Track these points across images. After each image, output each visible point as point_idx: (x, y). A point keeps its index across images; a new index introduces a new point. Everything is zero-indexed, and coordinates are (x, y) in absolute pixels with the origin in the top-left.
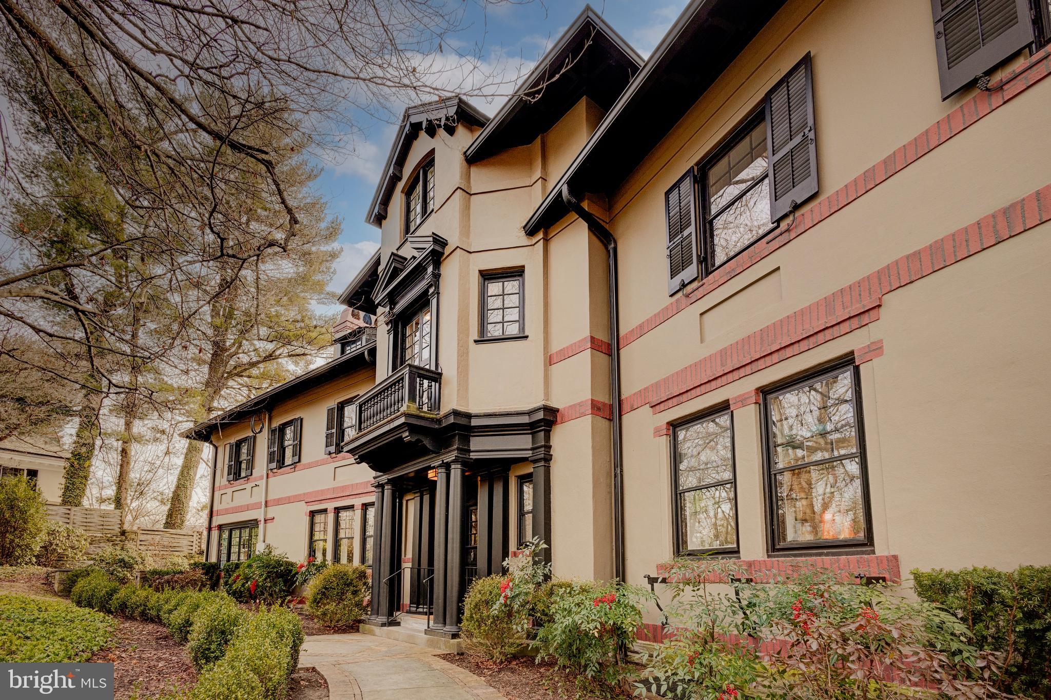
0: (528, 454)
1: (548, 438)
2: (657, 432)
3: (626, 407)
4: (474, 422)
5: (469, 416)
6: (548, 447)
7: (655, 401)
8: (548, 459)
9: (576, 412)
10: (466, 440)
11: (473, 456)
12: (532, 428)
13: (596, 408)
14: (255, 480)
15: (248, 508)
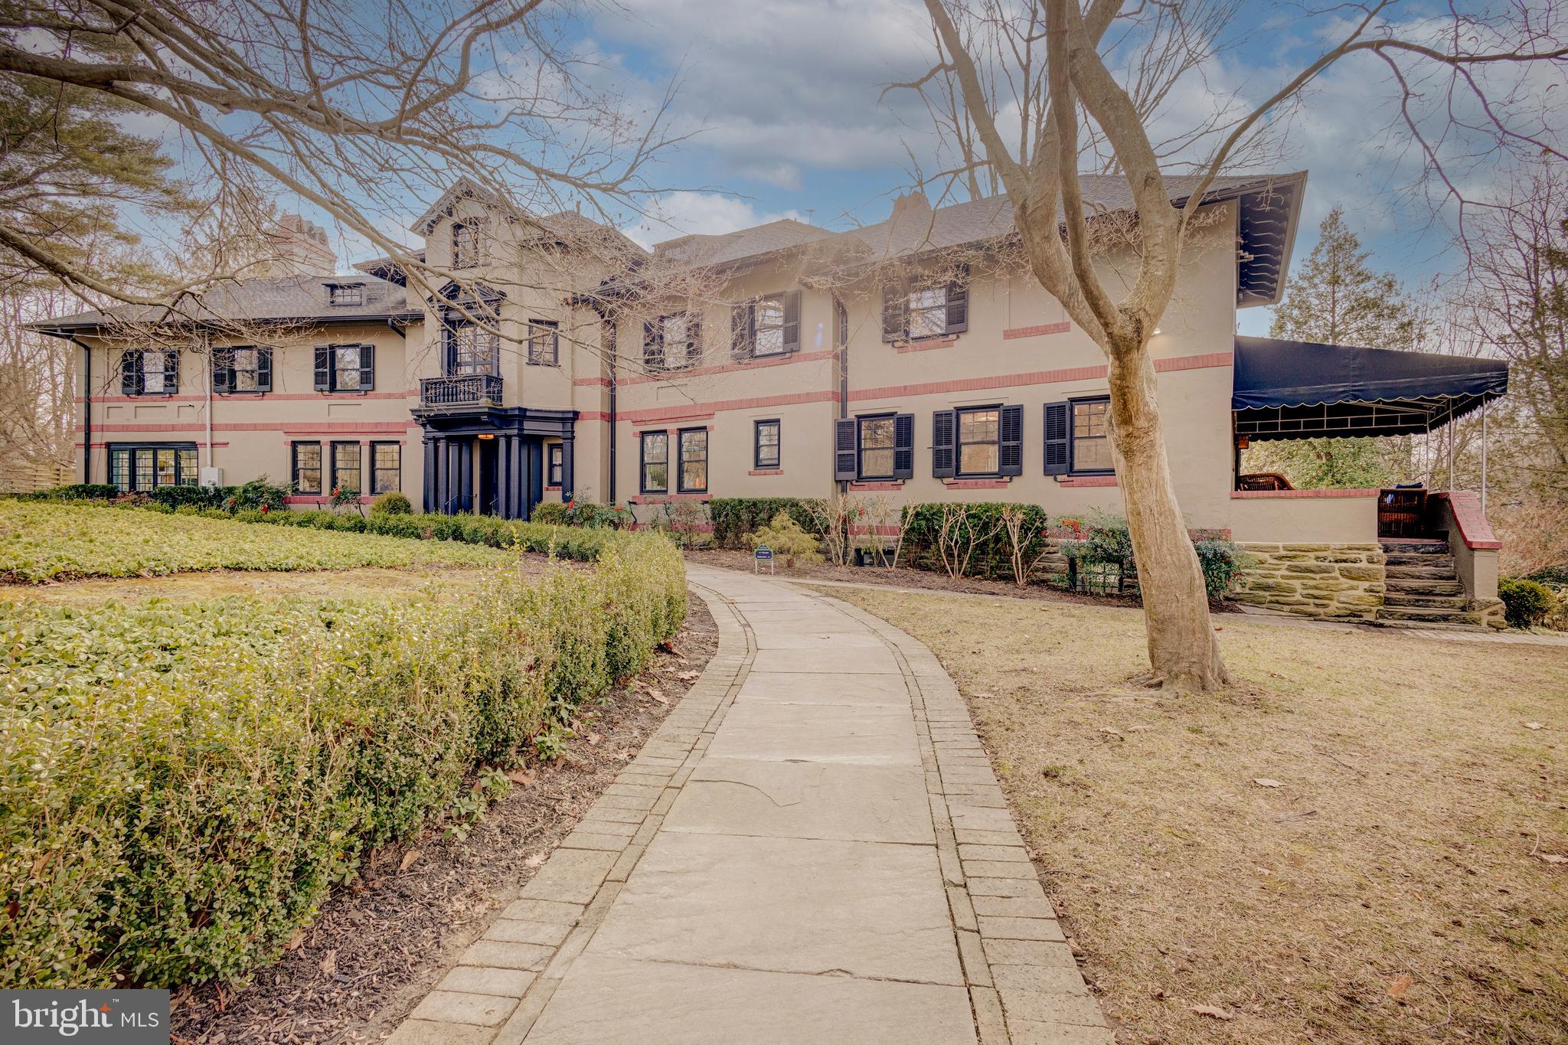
0: (561, 434)
1: (572, 427)
2: (634, 434)
3: (618, 417)
4: (528, 414)
5: (526, 410)
6: (573, 432)
7: (634, 419)
8: (573, 438)
9: (591, 416)
10: (521, 423)
11: (525, 432)
12: (563, 420)
13: (603, 416)
14: (186, 399)
15: (173, 428)
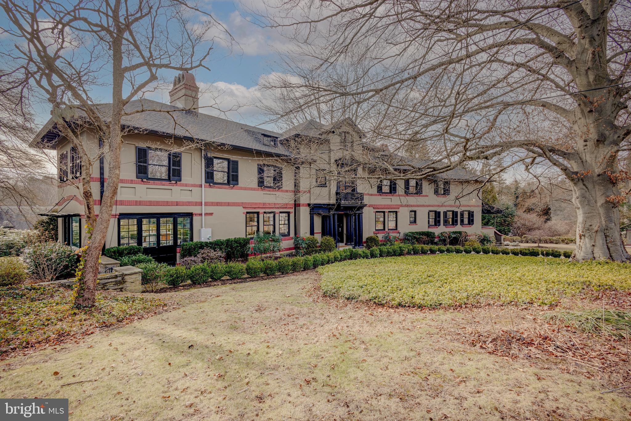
2: (374, 212)
7: (374, 207)
14: (186, 185)
15: (177, 204)
